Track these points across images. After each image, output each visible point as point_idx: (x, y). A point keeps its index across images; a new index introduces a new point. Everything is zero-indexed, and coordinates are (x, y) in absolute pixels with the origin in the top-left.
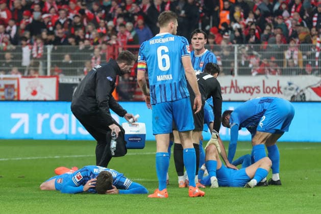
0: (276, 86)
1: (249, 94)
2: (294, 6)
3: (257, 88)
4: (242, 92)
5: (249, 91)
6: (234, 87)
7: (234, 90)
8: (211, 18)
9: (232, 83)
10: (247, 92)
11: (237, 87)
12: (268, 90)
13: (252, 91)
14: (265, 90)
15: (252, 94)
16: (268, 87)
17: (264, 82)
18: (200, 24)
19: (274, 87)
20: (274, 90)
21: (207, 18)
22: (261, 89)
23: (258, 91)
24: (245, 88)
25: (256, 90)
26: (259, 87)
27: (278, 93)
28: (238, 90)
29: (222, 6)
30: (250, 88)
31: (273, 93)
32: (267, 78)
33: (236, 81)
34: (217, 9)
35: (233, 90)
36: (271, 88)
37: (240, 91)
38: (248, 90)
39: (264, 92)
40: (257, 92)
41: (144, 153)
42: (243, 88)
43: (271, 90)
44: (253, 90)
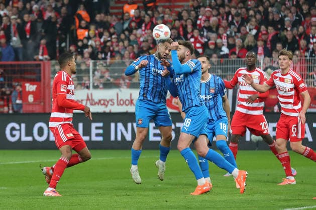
0: (129, 99)
1: (104, 106)
2: (143, 25)
3: (111, 100)
4: (97, 105)
5: (104, 104)
6: (90, 100)
7: (90, 102)
8: (68, 36)
9: (88, 96)
10: (102, 105)
11: (93, 100)
12: (122, 102)
13: (106, 103)
14: (119, 103)
15: (106, 106)
16: (121, 100)
17: (117, 95)
18: (58, 41)
19: (127, 100)
20: (127, 103)
21: (64, 36)
22: (115, 101)
23: (112, 103)
24: (100, 101)
25: (110, 103)
26: (113, 99)
27: (131, 105)
28: (94, 103)
29: (77, 24)
30: (104, 100)
31: (126, 105)
32: (120, 91)
33: (92, 94)
34: (73, 27)
35: (88, 102)
36: (124, 100)
37: (95, 104)
38: (102, 102)
39: (118, 105)
40: (111, 105)
41: (7, 163)
42: (98, 101)
43: (124, 103)
44: (108, 102)
